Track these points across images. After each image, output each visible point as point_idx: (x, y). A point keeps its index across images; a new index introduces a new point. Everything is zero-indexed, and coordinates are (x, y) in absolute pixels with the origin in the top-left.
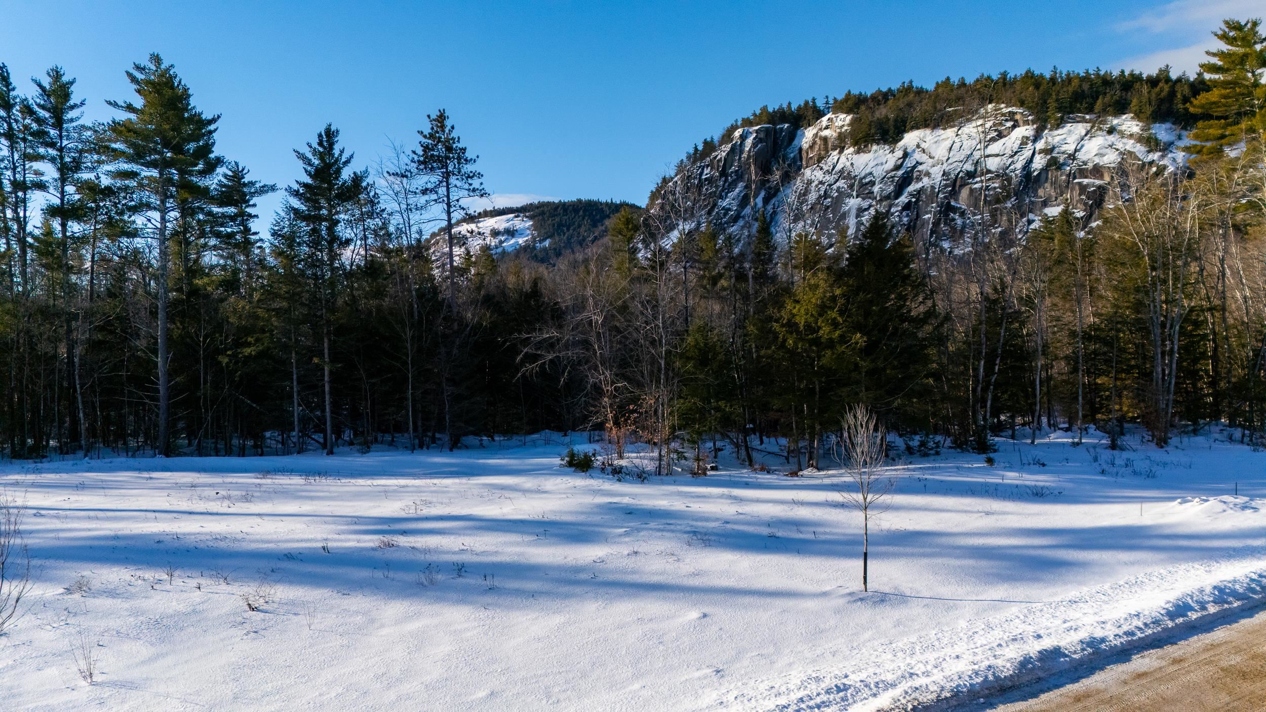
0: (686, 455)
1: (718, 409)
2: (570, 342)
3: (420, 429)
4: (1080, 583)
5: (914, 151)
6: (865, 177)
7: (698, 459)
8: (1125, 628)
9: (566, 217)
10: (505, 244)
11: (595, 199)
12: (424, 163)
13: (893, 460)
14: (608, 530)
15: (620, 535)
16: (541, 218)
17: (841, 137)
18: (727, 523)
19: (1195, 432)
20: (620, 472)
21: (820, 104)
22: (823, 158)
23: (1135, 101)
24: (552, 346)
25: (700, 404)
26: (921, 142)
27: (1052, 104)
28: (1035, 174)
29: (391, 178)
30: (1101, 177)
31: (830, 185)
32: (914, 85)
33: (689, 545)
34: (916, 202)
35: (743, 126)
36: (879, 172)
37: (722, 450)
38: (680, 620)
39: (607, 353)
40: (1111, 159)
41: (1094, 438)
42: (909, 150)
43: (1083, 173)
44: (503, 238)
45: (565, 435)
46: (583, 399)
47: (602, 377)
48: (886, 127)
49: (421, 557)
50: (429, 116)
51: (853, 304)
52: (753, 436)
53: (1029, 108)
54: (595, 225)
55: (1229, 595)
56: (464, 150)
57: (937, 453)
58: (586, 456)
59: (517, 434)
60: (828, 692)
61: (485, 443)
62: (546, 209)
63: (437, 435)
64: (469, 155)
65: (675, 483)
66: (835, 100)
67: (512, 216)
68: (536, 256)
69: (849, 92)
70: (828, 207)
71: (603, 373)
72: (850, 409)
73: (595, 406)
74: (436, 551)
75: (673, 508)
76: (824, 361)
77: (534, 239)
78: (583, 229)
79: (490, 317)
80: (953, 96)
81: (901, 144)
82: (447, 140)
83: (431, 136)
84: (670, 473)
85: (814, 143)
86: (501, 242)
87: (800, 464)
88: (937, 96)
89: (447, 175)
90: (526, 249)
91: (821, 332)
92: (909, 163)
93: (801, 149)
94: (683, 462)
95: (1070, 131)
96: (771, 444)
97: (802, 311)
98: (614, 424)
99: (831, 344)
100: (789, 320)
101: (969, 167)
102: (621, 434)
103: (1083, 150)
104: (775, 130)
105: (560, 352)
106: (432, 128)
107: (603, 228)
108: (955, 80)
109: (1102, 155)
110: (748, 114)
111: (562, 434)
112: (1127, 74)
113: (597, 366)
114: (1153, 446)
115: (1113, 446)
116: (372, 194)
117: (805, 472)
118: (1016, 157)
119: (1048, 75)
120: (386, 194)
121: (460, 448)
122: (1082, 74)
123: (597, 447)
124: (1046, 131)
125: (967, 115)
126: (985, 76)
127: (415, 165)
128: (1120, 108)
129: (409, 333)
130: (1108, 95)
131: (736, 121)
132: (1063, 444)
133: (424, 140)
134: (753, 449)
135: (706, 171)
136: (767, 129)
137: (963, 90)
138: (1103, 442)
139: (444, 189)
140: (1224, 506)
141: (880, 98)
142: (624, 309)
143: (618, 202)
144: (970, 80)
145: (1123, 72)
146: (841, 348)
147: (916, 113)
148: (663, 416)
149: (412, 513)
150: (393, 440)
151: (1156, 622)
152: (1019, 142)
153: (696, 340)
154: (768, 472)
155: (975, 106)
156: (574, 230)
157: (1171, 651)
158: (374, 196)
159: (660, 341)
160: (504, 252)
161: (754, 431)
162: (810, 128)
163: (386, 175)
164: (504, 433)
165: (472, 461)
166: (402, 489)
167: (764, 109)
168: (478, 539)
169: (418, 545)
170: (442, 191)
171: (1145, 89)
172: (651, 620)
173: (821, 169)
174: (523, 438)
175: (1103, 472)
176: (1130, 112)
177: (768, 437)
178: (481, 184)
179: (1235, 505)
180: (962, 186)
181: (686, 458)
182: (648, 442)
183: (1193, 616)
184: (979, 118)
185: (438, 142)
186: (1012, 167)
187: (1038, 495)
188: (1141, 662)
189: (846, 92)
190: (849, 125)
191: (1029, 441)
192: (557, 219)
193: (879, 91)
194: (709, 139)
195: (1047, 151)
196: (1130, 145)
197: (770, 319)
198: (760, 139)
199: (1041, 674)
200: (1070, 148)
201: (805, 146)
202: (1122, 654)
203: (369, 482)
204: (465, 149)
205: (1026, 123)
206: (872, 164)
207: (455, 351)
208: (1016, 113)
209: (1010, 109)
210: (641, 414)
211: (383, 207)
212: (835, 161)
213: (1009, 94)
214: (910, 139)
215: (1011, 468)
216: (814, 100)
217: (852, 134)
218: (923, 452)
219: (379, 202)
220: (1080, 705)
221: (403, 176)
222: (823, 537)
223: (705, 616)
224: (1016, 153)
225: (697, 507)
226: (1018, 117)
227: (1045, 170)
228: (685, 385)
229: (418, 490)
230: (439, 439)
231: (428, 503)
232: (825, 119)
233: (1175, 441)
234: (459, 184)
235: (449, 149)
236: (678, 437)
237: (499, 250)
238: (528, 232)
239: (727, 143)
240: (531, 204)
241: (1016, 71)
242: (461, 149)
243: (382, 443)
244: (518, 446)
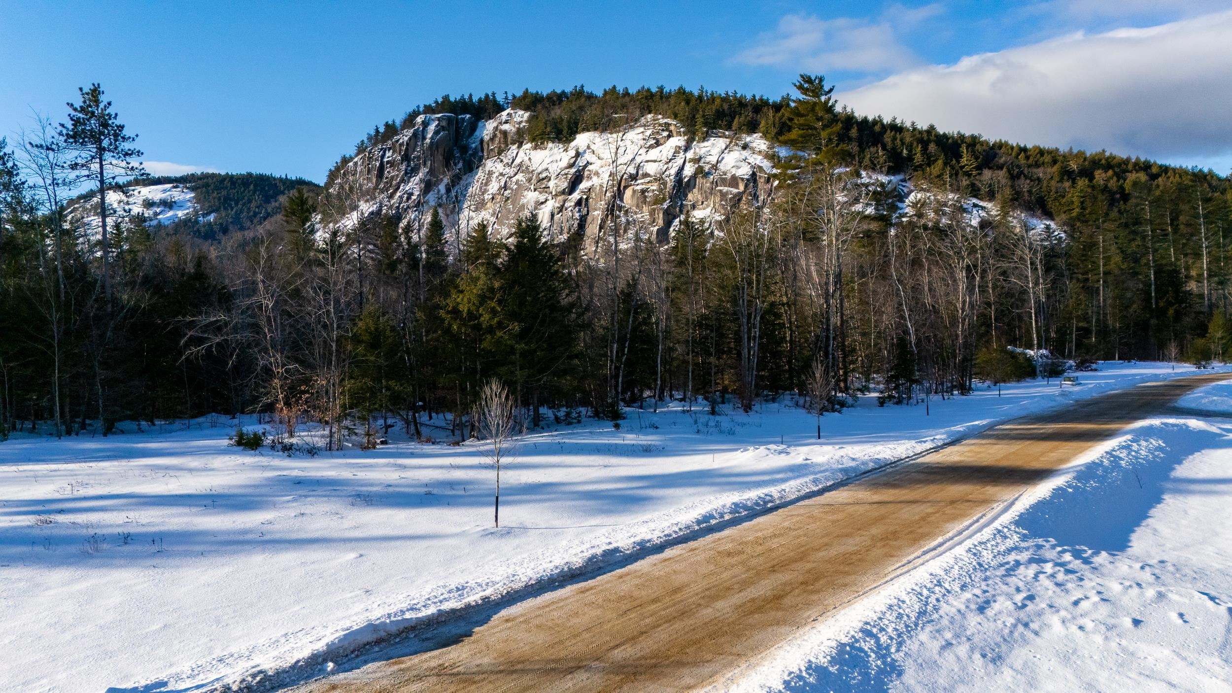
0: (357, 431)
1: (388, 388)
2: (239, 326)
3: (68, 416)
4: (655, 510)
5: (585, 152)
6: (541, 173)
7: (368, 434)
8: (666, 532)
9: (234, 191)
10: (160, 217)
11: (268, 173)
12: (74, 137)
13: (543, 428)
14: (277, 499)
15: (288, 502)
16: (204, 189)
17: (520, 133)
18: (390, 486)
19: (774, 400)
20: (290, 449)
21: (500, 98)
22: (503, 151)
23: (763, 123)
24: (219, 329)
25: (370, 383)
26: (591, 144)
27: (699, 120)
28: (686, 180)
29: (35, 151)
30: (737, 187)
31: (510, 178)
32: (585, 89)
33: (353, 505)
34: (587, 199)
35: (425, 112)
36: (554, 169)
37: (393, 426)
38: (340, 560)
39: (278, 336)
40: (744, 171)
41: (701, 406)
42: (581, 150)
43: (724, 182)
44: (158, 210)
45: (234, 418)
46: (253, 380)
47: (272, 360)
48: (560, 126)
49: (84, 532)
50: (81, 89)
51: (509, 295)
52: (422, 413)
53: (681, 121)
54: (267, 200)
55: (741, 508)
56: (121, 127)
57: (579, 422)
58: (255, 434)
59: (181, 418)
60: (450, 592)
61: (143, 428)
62: (210, 180)
63: (88, 421)
64: (126, 132)
65: (344, 456)
66: (514, 96)
67: (169, 186)
68: (198, 230)
69: (527, 89)
70: (508, 198)
71: (274, 356)
72: (487, 383)
73: (265, 387)
74: (98, 526)
75: (340, 477)
76: (484, 345)
77: (196, 212)
78: (253, 205)
79: (150, 299)
80: (618, 104)
81: (573, 144)
82: (103, 116)
83: (82, 110)
84: (341, 448)
85: (495, 136)
86: (156, 214)
87: (463, 436)
88: (605, 102)
89: (101, 150)
90: (186, 223)
91: (482, 319)
92: (581, 162)
93: (482, 141)
94: (354, 437)
95: (713, 144)
96: (439, 419)
97: (465, 299)
98: (285, 404)
99: (491, 330)
100: (454, 308)
101: (632, 170)
102: (292, 414)
103: (723, 162)
104: (457, 119)
105: (228, 335)
106: (85, 102)
107: (277, 204)
108: (620, 89)
109: (738, 167)
110: (431, 102)
111: (228, 417)
112: (757, 98)
113: (267, 349)
114: (741, 411)
115: (713, 412)
116: (10, 164)
117: (467, 443)
118: (670, 164)
119: (696, 93)
120: (28, 167)
121: (115, 433)
122: (723, 95)
123: (268, 427)
124: (695, 143)
125: (631, 123)
126: (646, 88)
127: (63, 138)
128: (752, 128)
129: (55, 316)
130: (743, 116)
131: (418, 107)
132: (676, 411)
133: (73, 113)
134: (422, 424)
135: (389, 154)
136: (449, 118)
137: (627, 99)
138: (706, 409)
139: (98, 166)
140: (767, 452)
141: (555, 98)
142: (296, 293)
143: (294, 178)
144: (633, 91)
145: (754, 96)
146: (499, 334)
147: (587, 116)
148: (334, 396)
149: (68, 494)
150: (34, 428)
151: (688, 527)
152: (673, 151)
153: (367, 324)
154: (433, 443)
155: (637, 113)
156: (244, 205)
157: (692, 544)
158: (12, 168)
159: (332, 324)
160: (160, 225)
161: (423, 408)
162: (491, 121)
163: (28, 147)
164: (165, 417)
165: (128, 445)
166: (53, 473)
167: (446, 98)
168: (143, 512)
169: (77, 521)
170: (95, 167)
171: (771, 113)
172: (313, 563)
173: (502, 161)
174: (187, 422)
175: (698, 432)
176: (760, 132)
177: (437, 413)
178: (141, 164)
179: (775, 451)
180: (626, 187)
181: (356, 434)
182: (320, 421)
183: (713, 522)
184: (641, 126)
185: (91, 117)
186: (667, 173)
187: (647, 451)
188: (668, 553)
189: (524, 89)
190: (526, 122)
191: (652, 410)
192: (224, 193)
193: (554, 92)
194: (390, 122)
195: (697, 160)
196: (758, 160)
197: (438, 307)
198: (443, 127)
199: (601, 565)
200: (713, 159)
201: (486, 138)
202: (660, 548)
203: (14, 468)
204: (123, 127)
205: (679, 134)
206: (548, 160)
207: (109, 334)
208: (671, 124)
209: (666, 120)
210: (312, 394)
211: (23, 180)
212: (514, 155)
213: (665, 106)
214: (582, 140)
215: (631, 431)
216: (494, 94)
217: (529, 130)
218: (567, 422)
219: (17, 174)
220: (621, 580)
221: (48, 149)
222: (471, 493)
223: (361, 556)
224: (671, 160)
225: (362, 475)
226: (672, 128)
227: (694, 177)
228: (356, 366)
229: (72, 473)
230: (90, 425)
231: (85, 485)
232: (505, 113)
233: (757, 407)
234: (114, 162)
235: (105, 125)
236: (349, 415)
237: (154, 223)
238: (189, 204)
239: (409, 127)
240: (193, 175)
241: (671, 87)
242: (118, 127)
243: (21, 430)
244: (182, 430)
